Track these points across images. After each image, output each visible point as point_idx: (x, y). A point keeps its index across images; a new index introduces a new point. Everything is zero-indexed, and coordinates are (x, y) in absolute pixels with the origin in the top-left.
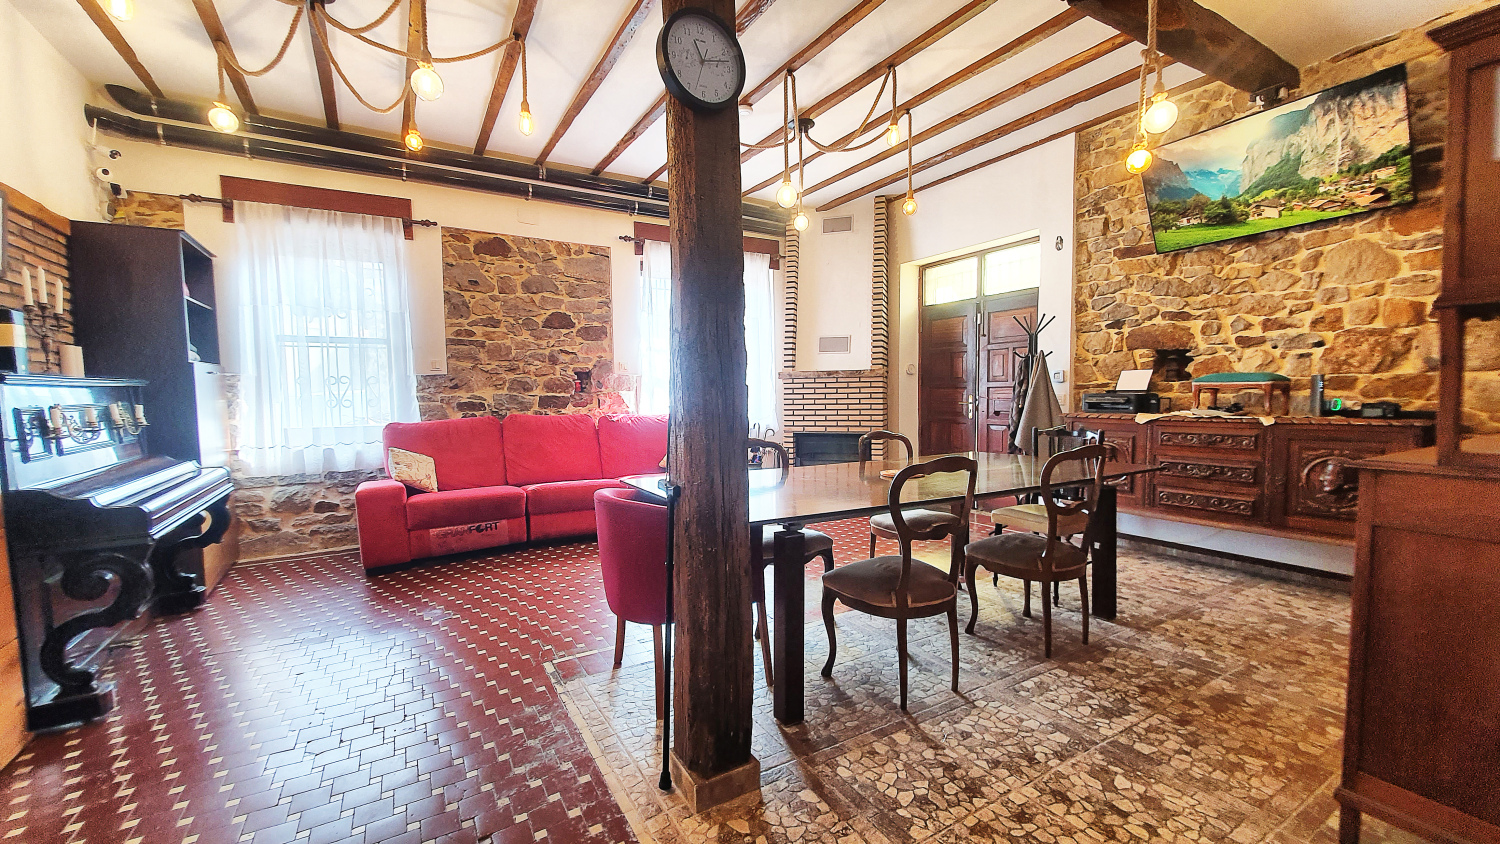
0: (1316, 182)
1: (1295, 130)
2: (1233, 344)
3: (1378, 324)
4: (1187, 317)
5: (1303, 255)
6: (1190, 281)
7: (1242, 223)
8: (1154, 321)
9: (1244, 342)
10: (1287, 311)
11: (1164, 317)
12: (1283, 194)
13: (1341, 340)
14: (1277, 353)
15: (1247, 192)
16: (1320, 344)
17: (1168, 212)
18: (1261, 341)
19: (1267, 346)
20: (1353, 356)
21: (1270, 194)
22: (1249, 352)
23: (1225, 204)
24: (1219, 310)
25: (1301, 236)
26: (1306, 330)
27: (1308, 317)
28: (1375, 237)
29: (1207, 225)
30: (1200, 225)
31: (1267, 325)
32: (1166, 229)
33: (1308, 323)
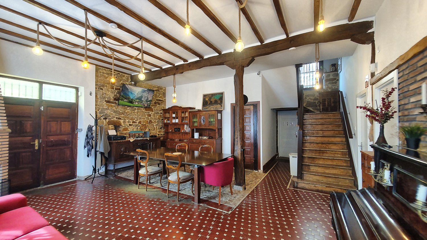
0: (143, 101)
1: (144, 92)
2: (128, 125)
3: (145, 124)
4: (120, 119)
5: (136, 111)
6: (121, 111)
7: (133, 104)
8: (114, 119)
9: (130, 125)
10: (135, 120)
11: (116, 119)
12: (139, 101)
13: (141, 126)
14: (134, 127)
15: (135, 99)
16: (139, 126)
17: (123, 97)
18: (132, 125)
19: (133, 126)
20: (143, 128)
21: (138, 100)
22: (130, 127)
23: (132, 99)
24: (126, 118)
25: (136, 108)
26: (138, 124)
27: (138, 121)
28: (144, 111)
29: (128, 102)
30: (127, 102)
31: (133, 122)
32: (122, 100)
33: (138, 123)
